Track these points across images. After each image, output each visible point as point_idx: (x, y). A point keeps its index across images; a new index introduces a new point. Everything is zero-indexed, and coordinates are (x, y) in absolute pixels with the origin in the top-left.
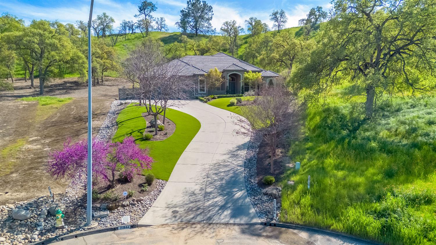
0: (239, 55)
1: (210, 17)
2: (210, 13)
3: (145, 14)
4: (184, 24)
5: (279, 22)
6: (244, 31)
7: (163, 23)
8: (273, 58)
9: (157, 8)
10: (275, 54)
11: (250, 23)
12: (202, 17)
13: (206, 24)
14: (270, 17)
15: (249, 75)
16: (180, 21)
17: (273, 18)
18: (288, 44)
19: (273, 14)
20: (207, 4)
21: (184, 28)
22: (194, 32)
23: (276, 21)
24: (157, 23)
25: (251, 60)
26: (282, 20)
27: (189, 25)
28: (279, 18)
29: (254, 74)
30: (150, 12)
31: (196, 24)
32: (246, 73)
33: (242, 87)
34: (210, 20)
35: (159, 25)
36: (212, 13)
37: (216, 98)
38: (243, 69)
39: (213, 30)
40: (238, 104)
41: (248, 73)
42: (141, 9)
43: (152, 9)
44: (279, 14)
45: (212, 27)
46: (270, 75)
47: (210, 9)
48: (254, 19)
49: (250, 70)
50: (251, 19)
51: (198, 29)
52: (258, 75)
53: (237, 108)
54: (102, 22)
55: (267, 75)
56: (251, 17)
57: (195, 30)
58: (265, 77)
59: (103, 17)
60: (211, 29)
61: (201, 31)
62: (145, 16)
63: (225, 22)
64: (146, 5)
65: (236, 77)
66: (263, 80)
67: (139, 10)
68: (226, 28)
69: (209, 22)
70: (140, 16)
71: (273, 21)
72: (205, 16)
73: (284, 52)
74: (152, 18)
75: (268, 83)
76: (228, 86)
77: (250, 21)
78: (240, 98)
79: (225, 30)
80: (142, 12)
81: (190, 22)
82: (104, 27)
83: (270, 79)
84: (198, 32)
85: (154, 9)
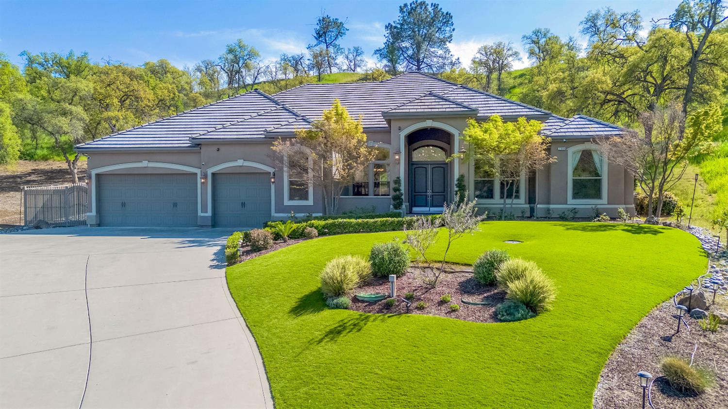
1: (448, 35)
2: (448, 29)
3: (326, 43)
4: (392, 53)
6: (519, 57)
7: (359, 58)
8: (592, 87)
9: (348, 30)
11: (533, 42)
12: (429, 38)
13: (440, 52)
14: (581, 27)
16: (383, 46)
17: (588, 29)
19: (588, 21)
20: (441, 9)
21: (391, 61)
22: (414, 68)
23: (595, 34)
24: (347, 58)
27: (405, 55)
28: (602, 29)
29: (510, 126)
30: (335, 39)
31: (418, 51)
32: (476, 124)
33: (458, 180)
34: (447, 43)
35: (350, 61)
36: (452, 28)
37: (309, 233)
38: (467, 109)
39: (453, 62)
40: (366, 294)
41: (485, 125)
42: (319, 33)
43: (339, 33)
44: (601, 18)
45: (451, 55)
46: (583, 134)
47: (447, 19)
48: (544, 31)
49: (496, 116)
50: (537, 33)
51: (422, 62)
52: (529, 128)
53: (335, 333)
54: (235, 56)
55: (567, 134)
56: (538, 29)
57: (416, 64)
58: (561, 142)
59: (237, 47)
60: (449, 61)
61: (430, 66)
62: (327, 46)
63: (482, 47)
64: (328, 25)
65: (449, 146)
66: (548, 150)
67: (316, 36)
68: (484, 58)
69: (446, 46)
70: (317, 48)
71: (588, 37)
72: (437, 35)
73: (629, 70)
74: (339, 49)
75: (575, 165)
76: (398, 178)
77: (534, 36)
78: (396, 252)
79: (481, 63)
80: (321, 39)
81: (408, 50)
82: (239, 66)
83: (583, 151)
84: (421, 67)
85: (342, 33)
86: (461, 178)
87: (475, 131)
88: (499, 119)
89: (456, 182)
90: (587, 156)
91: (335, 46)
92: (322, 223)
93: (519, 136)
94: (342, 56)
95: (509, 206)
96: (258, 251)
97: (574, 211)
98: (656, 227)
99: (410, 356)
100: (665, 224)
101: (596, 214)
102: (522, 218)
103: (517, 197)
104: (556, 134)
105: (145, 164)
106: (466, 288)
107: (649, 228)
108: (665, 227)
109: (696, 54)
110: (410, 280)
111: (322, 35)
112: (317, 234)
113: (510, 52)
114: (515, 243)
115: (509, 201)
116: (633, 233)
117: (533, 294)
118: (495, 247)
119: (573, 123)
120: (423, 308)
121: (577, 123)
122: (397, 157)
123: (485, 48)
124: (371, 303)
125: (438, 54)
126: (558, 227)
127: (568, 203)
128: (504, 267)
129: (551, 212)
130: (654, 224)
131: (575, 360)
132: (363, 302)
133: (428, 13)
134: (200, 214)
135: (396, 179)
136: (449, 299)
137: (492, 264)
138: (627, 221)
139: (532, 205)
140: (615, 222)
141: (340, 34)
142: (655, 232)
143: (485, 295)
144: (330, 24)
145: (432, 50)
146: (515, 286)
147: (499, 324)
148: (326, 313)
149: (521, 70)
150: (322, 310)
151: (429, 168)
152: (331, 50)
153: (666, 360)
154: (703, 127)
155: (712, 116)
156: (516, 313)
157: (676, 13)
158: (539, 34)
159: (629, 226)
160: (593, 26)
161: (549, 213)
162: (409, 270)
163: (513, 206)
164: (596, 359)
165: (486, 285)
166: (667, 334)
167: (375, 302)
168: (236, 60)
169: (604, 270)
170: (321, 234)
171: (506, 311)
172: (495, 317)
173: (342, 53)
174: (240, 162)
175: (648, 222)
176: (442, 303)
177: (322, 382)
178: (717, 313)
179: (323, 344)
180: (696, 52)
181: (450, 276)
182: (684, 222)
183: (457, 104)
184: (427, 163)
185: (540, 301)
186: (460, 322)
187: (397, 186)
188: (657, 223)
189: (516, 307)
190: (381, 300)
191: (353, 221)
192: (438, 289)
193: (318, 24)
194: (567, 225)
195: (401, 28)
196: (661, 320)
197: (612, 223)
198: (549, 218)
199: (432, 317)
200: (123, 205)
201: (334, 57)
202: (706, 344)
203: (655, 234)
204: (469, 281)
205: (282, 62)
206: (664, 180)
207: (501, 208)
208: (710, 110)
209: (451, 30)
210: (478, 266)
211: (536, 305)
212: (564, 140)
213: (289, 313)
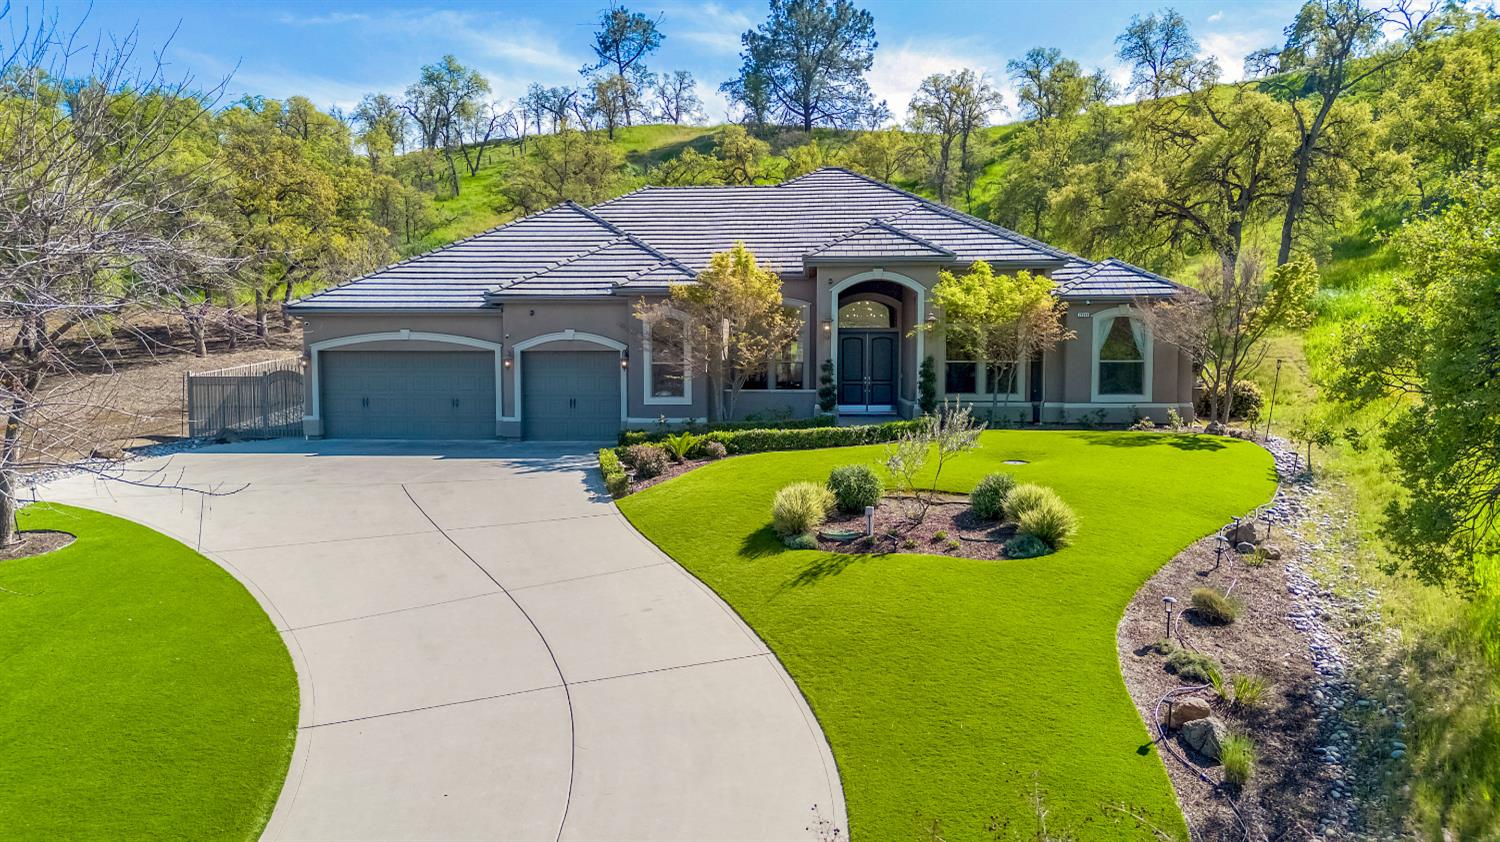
0: (973, 204)
1: (864, 55)
2: (864, 43)
3: (619, 63)
4: (756, 89)
5: (1157, 64)
6: (1002, 104)
7: (685, 94)
8: (1134, 194)
9: (663, 37)
10: (1142, 175)
11: (1029, 73)
12: (828, 60)
13: (849, 88)
14: (1119, 47)
15: (968, 291)
16: (737, 76)
17: (1131, 50)
18: (1218, 122)
19: (1131, 34)
20: (851, 4)
21: (753, 104)
22: (799, 120)
23: (1145, 60)
24: (663, 93)
25: (1027, 221)
26: (1171, 53)
27: (781, 93)
28: (1158, 51)
29: (1005, 282)
30: (638, 54)
31: (807, 88)
32: (953, 279)
33: (924, 365)
34: (863, 71)
35: (669, 101)
36: (873, 41)
37: (715, 450)
38: (938, 254)
39: (875, 108)
40: (834, 530)
41: (966, 280)
42: (603, 43)
43: (646, 42)
44: (1158, 30)
45: (871, 95)
46: (1116, 292)
47: (863, 23)
48: (1050, 55)
49: (981, 261)
50: (1036, 55)
51: (814, 107)
52: (1035, 287)
53: (812, 574)
54: (440, 91)
55: (1093, 292)
56: (1037, 48)
57: (803, 112)
58: (1080, 305)
59: (444, 71)
60: (867, 107)
61: (828, 115)
62: (621, 68)
63: (929, 78)
64: (624, 27)
65: (900, 303)
66: (1063, 320)
67: (598, 48)
68: (933, 101)
69: (860, 77)
70: (599, 72)
71: (1132, 64)
72: (844, 54)
73: (1196, 164)
74: (645, 75)
75: (1103, 341)
76: (829, 361)
77: (1030, 62)
78: (865, 477)
79: (927, 111)
80: (608, 54)
81: (784, 83)
82: (447, 110)
83: (1117, 319)
84: (812, 117)
85: (651, 43)
86: (929, 363)
87: (950, 290)
88: (987, 269)
89: (919, 369)
90: (1122, 328)
91: (637, 68)
92: (730, 435)
93: (1019, 299)
94: (652, 90)
95: (1003, 404)
96: (650, 477)
97: (1101, 413)
98: (1217, 439)
99: (913, 595)
100: (1232, 434)
101: (1134, 418)
102: (1022, 424)
103: (1014, 390)
104: (1075, 292)
105: (404, 334)
106: (962, 522)
107: (1208, 440)
108: (1234, 439)
109: (1308, 139)
110: (887, 515)
111: (610, 46)
112: (725, 453)
113: (986, 94)
114: (1018, 463)
115: (1001, 397)
116: (1184, 449)
117: (1050, 526)
118: (997, 470)
119: (1101, 273)
120: (913, 547)
121: (1107, 273)
122: (827, 328)
123: (935, 80)
124: (845, 541)
125: (845, 93)
126: (1077, 440)
127: (1092, 401)
128: (1012, 495)
129: (1066, 414)
130: (1217, 434)
131: (1099, 595)
132: (833, 541)
133: (826, 11)
134: (499, 416)
135: (825, 363)
136: (944, 536)
137: (996, 492)
138: (1179, 429)
139: (1036, 403)
140: (1163, 431)
141: (647, 44)
142: (1215, 447)
143: (989, 530)
144: (628, 24)
145: (834, 84)
146: (1028, 518)
147: (1010, 561)
148: (789, 554)
149: (1005, 127)
150: (783, 551)
151: (867, 339)
152: (629, 74)
153: (1196, 591)
154: (1291, 288)
155: (1305, 272)
156: (1031, 549)
157: (1296, 23)
158: (1040, 58)
159: (1180, 437)
160: (1141, 46)
161: (1063, 417)
162: (883, 501)
163: (1009, 404)
164: (1122, 593)
165: (987, 519)
166: (1205, 569)
167: (849, 541)
168: (441, 97)
169: (1138, 498)
170: (731, 452)
171: (1018, 547)
172: (1005, 554)
173: (651, 83)
174: (569, 334)
175: (1209, 430)
176: (936, 540)
177: (817, 623)
178: (1267, 547)
179: (798, 586)
180: (1309, 136)
181: (939, 508)
182: (1260, 432)
183: (920, 244)
184: (863, 332)
185: (1061, 534)
186: (963, 560)
187: (827, 373)
188: (1222, 433)
189: (1031, 543)
190: (856, 539)
191: (775, 431)
192: (927, 523)
193: (603, 24)
194: (1091, 437)
195: (774, 41)
196: (1200, 555)
197: (1157, 432)
198: (1063, 424)
199: (926, 557)
200: (366, 402)
201: (636, 91)
202: (1247, 579)
203: (1214, 450)
204: (964, 514)
205: (532, 101)
206: (1234, 367)
207: (988, 408)
208: (1301, 265)
209: (871, 45)
210: (975, 496)
211: (1054, 541)
212: (1088, 302)
213: (740, 554)
